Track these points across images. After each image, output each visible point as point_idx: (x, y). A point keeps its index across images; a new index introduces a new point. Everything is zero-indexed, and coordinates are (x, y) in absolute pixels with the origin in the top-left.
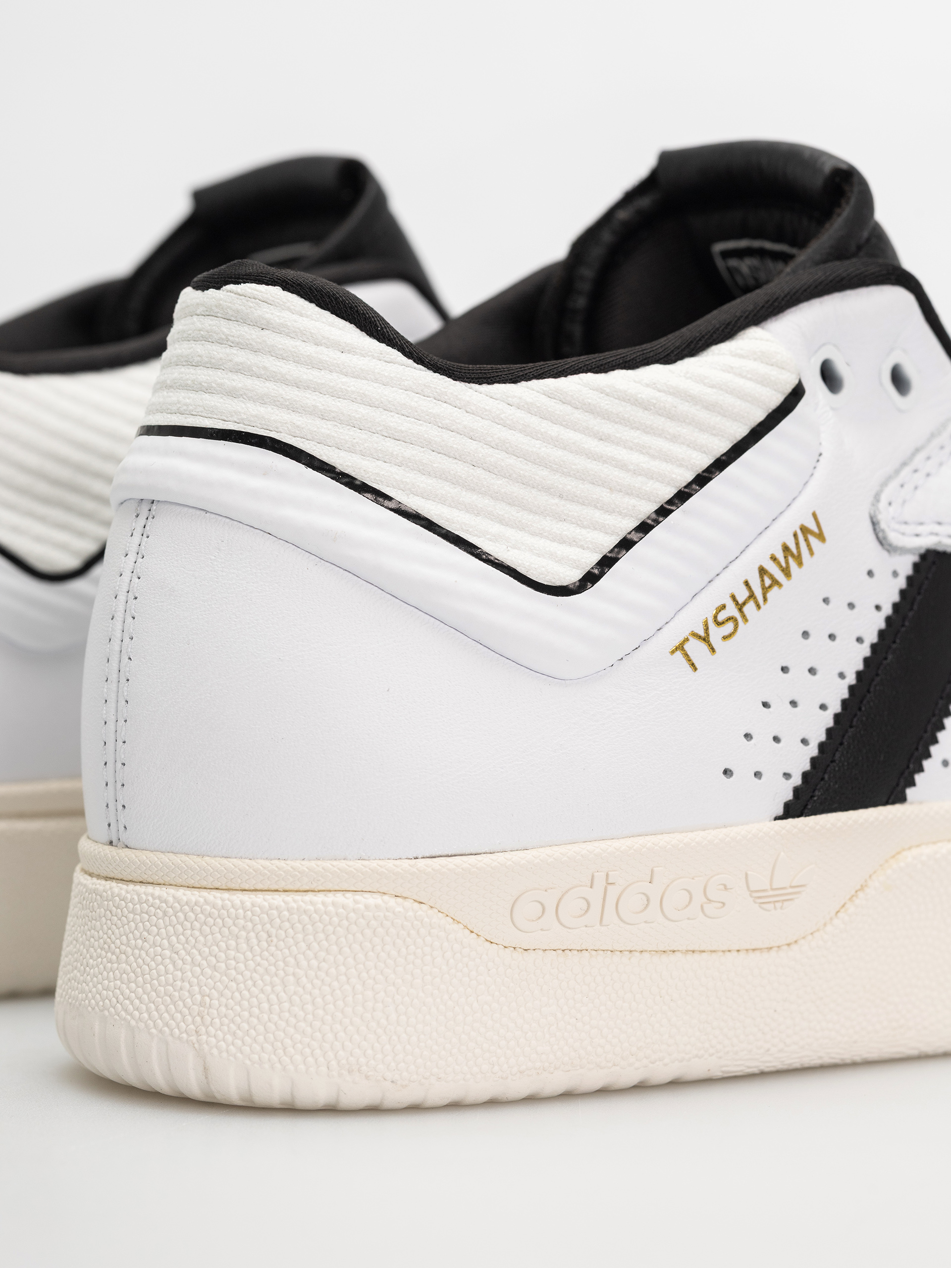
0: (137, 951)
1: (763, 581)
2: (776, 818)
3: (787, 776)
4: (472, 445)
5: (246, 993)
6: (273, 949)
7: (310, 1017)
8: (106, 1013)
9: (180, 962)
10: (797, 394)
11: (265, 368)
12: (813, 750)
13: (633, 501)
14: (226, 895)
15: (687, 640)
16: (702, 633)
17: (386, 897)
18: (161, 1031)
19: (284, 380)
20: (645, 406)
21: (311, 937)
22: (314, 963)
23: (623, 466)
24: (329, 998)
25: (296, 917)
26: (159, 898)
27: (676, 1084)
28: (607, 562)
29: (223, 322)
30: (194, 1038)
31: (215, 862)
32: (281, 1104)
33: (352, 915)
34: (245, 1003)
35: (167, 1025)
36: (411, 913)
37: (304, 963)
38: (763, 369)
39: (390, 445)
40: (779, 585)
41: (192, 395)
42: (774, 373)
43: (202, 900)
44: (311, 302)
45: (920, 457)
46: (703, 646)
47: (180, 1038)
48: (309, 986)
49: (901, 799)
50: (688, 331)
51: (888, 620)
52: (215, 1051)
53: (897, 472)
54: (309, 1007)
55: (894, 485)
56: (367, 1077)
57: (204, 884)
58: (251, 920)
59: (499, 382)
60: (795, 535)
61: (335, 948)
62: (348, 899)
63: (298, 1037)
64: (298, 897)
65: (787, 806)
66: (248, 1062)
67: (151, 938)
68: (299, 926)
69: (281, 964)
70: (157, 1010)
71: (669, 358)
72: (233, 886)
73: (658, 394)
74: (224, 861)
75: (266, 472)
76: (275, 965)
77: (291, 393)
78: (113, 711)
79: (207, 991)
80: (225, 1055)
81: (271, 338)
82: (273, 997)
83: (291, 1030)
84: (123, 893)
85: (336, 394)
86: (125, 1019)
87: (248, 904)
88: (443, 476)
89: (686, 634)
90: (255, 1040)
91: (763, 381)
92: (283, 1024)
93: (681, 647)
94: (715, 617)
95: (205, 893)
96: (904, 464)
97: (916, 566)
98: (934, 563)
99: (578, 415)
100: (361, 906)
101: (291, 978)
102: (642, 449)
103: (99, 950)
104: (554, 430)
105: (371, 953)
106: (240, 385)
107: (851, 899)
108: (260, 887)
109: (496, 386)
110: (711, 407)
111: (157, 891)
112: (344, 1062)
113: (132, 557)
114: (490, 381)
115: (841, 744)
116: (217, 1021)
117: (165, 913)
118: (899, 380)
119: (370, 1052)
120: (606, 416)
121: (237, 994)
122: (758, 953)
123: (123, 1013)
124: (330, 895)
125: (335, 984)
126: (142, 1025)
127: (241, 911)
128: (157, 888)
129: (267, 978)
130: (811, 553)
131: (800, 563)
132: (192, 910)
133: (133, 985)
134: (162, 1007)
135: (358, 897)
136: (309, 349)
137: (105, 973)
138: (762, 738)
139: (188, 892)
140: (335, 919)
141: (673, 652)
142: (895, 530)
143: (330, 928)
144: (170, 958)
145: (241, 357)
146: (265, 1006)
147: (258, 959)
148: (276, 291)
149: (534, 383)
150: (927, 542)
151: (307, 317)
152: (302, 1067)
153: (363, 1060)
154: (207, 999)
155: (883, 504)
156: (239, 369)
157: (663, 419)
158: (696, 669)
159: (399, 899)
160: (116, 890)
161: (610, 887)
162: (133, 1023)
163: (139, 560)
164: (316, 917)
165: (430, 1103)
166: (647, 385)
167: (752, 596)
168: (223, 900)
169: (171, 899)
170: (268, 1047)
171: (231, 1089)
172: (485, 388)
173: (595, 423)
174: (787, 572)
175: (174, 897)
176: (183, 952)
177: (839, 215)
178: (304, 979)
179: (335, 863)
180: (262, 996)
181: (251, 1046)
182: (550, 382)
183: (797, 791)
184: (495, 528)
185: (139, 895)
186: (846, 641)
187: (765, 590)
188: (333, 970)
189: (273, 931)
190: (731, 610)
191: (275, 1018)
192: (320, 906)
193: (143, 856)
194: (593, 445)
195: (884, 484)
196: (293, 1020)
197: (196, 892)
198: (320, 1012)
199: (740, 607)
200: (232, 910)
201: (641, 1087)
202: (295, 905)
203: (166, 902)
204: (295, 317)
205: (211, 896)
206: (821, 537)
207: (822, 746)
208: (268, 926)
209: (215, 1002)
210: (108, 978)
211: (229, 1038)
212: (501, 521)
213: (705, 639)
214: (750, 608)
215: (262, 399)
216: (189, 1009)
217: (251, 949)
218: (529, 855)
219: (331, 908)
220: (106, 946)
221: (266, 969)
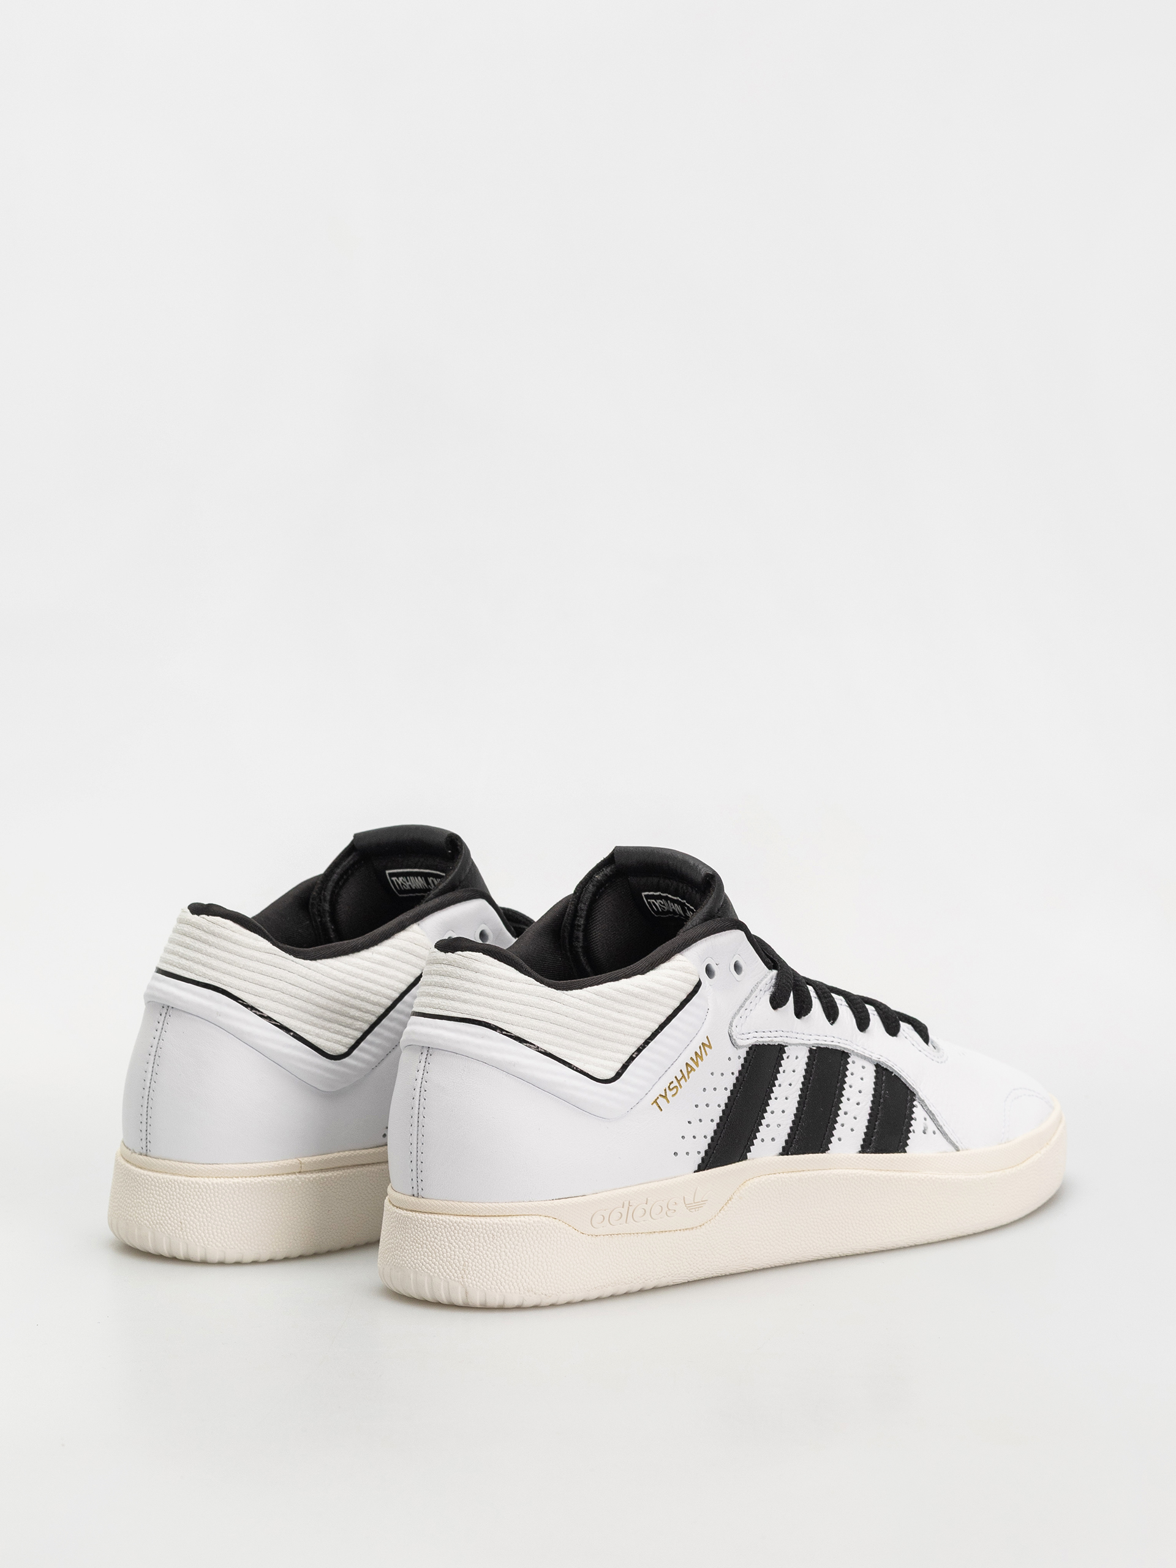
0: (432, 1243)
1: (687, 1069)
2: (695, 1172)
3: (699, 1153)
4: (567, 1019)
5: (483, 1260)
6: (495, 1241)
7: (511, 1269)
8: (417, 1270)
9: (453, 1248)
10: (699, 985)
11: (478, 990)
12: (709, 1140)
13: (634, 1039)
14: (473, 1218)
15: (658, 1098)
16: (664, 1095)
17: (541, 1217)
18: (445, 1277)
19: (487, 995)
20: (636, 996)
21: (511, 1236)
22: (513, 1246)
23: (629, 1024)
24: (519, 1261)
25: (504, 1227)
26: (442, 1220)
27: (655, 1289)
28: (625, 1067)
29: (458, 969)
30: (461, 1280)
31: (467, 1205)
32: (481, 1305)
33: (528, 1225)
34: (484, 1265)
35: (448, 1274)
36: (552, 1224)
37: (509, 1247)
38: (684, 975)
39: (534, 1022)
40: (694, 1070)
41: (444, 1001)
42: (689, 976)
43: (462, 1221)
44: (495, 959)
45: (748, 1003)
46: (665, 1100)
47: (454, 1280)
48: (511, 1256)
49: (746, 1158)
50: (650, 957)
51: (737, 1078)
52: (471, 1285)
53: (739, 1011)
54: (511, 1265)
55: (738, 1017)
56: (535, 1294)
57: (462, 1214)
58: (485, 1229)
59: (575, 989)
60: (700, 1047)
61: (521, 1240)
62: (526, 1219)
63: (506, 1278)
64: (505, 1218)
65: (699, 1166)
66: (485, 1289)
67: (439, 1237)
68: (506, 1231)
69: (499, 1247)
70: (443, 1268)
71: (643, 972)
72: (476, 1215)
73: (642, 990)
74: (471, 1204)
75: (483, 1037)
76: (496, 1248)
77: (491, 1001)
78: (416, 1139)
79: (467, 1260)
80: (475, 1286)
81: (481, 977)
82: (496, 1261)
83: (504, 1275)
84: (423, 1218)
85: (509, 1001)
86: (427, 1273)
87: (484, 1223)
88: (556, 1034)
89: (658, 1095)
90: (488, 1280)
91: (685, 981)
92: (500, 1273)
93: (655, 1101)
94: (669, 1087)
95: (463, 1218)
96: (741, 1007)
97: (748, 1052)
98: (755, 1050)
99: (609, 1002)
100: (532, 1222)
101: (503, 1253)
102: (636, 1015)
103: (411, 1243)
104: (600, 1010)
105: (536, 1241)
106: (468, 998)
107: (726, 1204)
108: (487, 1214)
109: (574, 991)
110: (663, 994)
111: (440, 1217)
112: (526, 1287)
113: (421, 1072)
114: (571, 989)
115: (720, 1136)
116: (471, 1272)
117: (445, 1227)
118: (737, 968)
119: (536, 1283)
120: (620, 1002)
121: (480, 1261)
122: (688, 1230)
123: (426, 1270)
124: (518, 1217)
125: (522, 1255)
126: (436, 1275)
127: (481, 1226)
128: (440, 1216)
129: (493, 1253)
130: (706, 1055)
131: (702, 1060)
132: (458, 1225)
133: (431, 1258)
134: (446, 1267)
135: (530, 1217)
136: (496, 981)
137: (415, 1253)
138: (689, 1137)
139: (455, 1217)
140: (521, 1228)
141: (653, 1104)
142: (739, 1038)
143: (519, 1231)
144: (448, 1246)
145: (467, 985)
146: (493, 1265)
147: (489, 1245)
148: (480, 955)
149: (589, 988)
150: (752, 1042)
151: (495, 966)
152: (509, 1290)
153: (533, 1286)
154: (467, 1263)
155: (734, 1028)
156: (467, 990)
157: (644, 1001)
158: (662, 1110)
159: (547, 1218)
160: (420, 1217)
161: (630, 1207)
162: (431, 1274)
163: (425, 1073)
164: (513, 1227)
165: (559, 1303)
166: (637, 987)
167: (683, 1076)
168: (472, 1221)
169: (448, 1221)
170: (494, 1282)
171: (477, 1300)
172: (569, 992)
173: (616, 1005)
174: (697, 1065)
175: (449, 1219)
176: (454, 1244)
177: (710, 897)
178: (509, 1253)
179: (519, 1203)
180: (491, 1261)
181: (486, 1283)
182: (595, 987)
183: (703, 1159)
184: (578, 1055)
185: (431, 1219)
186: (720, 1090)
187: (688, 1073)
188: (521, 1249)
189: (495, 1233)
190: (675, 1083)
191: (497, 1270)
192: (515, 1222)
193: (432, 1202)
194: (615, 1015)
195: (733, 1018)
196: (504, 1271)
197: (459, 1217)
198: (516, 1267)
199: (678, 1081)
200: (477, 1225)
201: (641, 1291)
202: (504, 1222)
203: (445, 1222)
204: (490, 967)
205: (466, 1219)
206: (710, 1047)
207: (712, 1138)
208: (493, 1231)
209: (470, 1264)
210: (417, 1255)
211: (477, 1279)
212: (580, 1052)
213: (665, 1097)
214: (682, 1082)
215: (478, 1004)
216: (458, 1267)
217: (486, 1241)
218: (598, 1196)
219: (519, 1223)
220: (415, 1241)
221: (492, 1250)
